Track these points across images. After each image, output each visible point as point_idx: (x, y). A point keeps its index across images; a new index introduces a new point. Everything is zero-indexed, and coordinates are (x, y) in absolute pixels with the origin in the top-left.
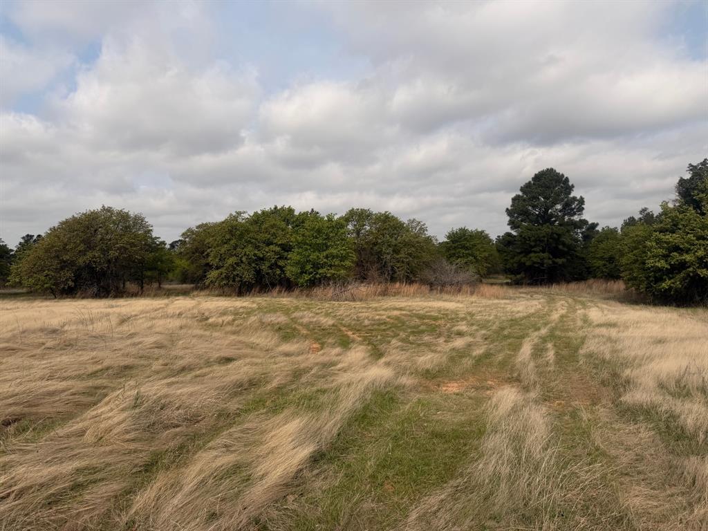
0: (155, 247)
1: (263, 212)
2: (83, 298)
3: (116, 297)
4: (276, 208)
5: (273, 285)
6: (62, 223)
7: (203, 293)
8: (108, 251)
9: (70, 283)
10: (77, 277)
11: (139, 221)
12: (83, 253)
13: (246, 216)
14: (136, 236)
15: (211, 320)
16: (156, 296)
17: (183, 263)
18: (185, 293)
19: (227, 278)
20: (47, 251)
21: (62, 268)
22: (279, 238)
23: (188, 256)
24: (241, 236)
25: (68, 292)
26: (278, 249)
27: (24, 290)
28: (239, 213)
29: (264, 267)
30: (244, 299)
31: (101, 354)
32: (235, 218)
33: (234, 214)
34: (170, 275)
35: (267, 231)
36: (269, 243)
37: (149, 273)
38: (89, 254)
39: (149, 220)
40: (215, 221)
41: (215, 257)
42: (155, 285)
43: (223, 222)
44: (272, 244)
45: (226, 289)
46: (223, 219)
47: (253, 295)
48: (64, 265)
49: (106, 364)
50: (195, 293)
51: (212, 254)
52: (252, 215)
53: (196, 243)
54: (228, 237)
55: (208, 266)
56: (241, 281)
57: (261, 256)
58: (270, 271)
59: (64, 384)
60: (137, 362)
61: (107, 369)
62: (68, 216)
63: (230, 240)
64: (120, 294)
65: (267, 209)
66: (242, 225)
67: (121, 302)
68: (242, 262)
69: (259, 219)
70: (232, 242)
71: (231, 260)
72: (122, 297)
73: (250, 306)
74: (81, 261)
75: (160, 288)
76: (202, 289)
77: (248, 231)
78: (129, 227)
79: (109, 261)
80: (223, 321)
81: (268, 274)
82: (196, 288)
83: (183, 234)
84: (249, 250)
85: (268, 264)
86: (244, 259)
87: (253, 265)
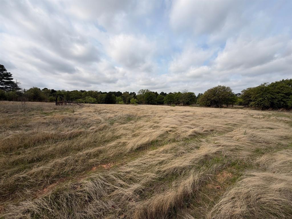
0: (233, 95)
1: (276, 82)
2: (212, 107)
3: (220, 108)
4: (283, 80)
5: (280, 108)
6: (208, 90)
7: (247, 108)
8: (219, 96)
9: (210, 104)
10: (211, 103)
11: (228, 88)
12: (213, 97)
13: (268, 84)
14: (227, 92)
15: (254, 116)
16: (232, 108)
17: (241, 100)
18: (241, 108)
19: (258, 104)
20: (205, 97)
21: (208, 101)
22: (284, 91)
23: (243, 98)
24: (266, 91)
25: (209, 106)
26: (283, 95)
27: (199, 105)
28: (265, 83)
29: (275, 101)
30: (265, 111)
31: (227, 120)
32: (264, 85)
33: (263, 84)
34: (235, 103)
35: (278, 88)
36: (278, 93)
37: (229, 102)
38: (215, 97)
39: (231, 88)
40: (254, 87)
41: (254, 98)
42: (231, 106)
43: (258, 87)
44: (280, 93)
45: (257, 108)
46: (258, 86)
47: (269, 110)
48: (208, 100)
49: (229, 122)
50: (245, 108)
51: (252, 97)
52: (270, 84)
53: (246, 94)
54: (260, 91)
55: (251, 101)
56: (264, 105)
57: (274, 97)
58: (278, 102)
59: (220, 125)
60: (237, 123)
61: (230, 124)
62: (210, 88)
63: (260, 92)
64: (222, 107)
65: (278, 81)
66: (266, 87)
67: (222, 109)
68: (265, 99)
69: (273, 85)
70: (261, 93)
71: (260, 99)
72: (222, 108)
73: (269, 114)
74: (212, 99)
75: (232, 106)
76: (248, 107)
77: (268, 89)
78: (225, 90)
79: (219, 99)
80: (260, 117)
81: (277, 103)
82: (245, 107)
83: (242, 91)
84: (269, 96)
85: (277, 100)
86: (266, 98)
87: (270, 100)
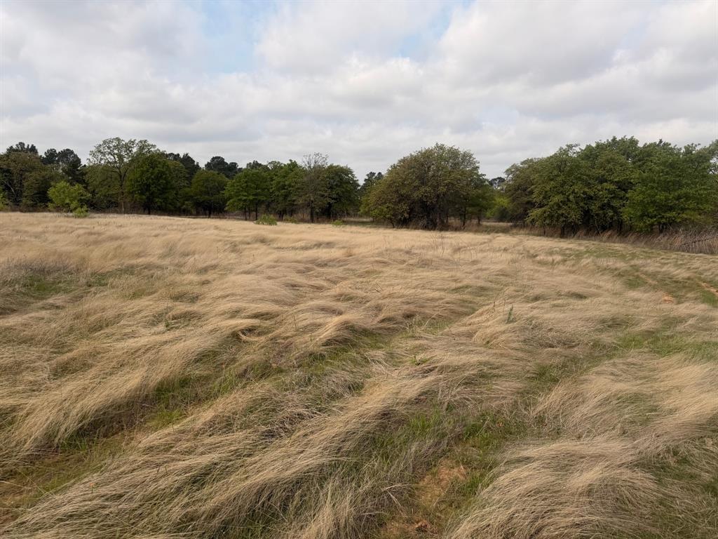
0: (480, 183)
1: (598, 145)
2: (415, 229)
3: (441, 230)
4: (614, 139)
5: (604, 229)
6: (400, 161)
7: (522, 232)
8: (437, 186)
9: (406, 215)
10: (411, 211)
11: (467, 157)
12: (417, 188)
13: (577, 149)
14: (463, 173)
15: (538, 258)
16: (476, 232)
17: (504, 202)
18: (505, 231)
19: (551, 217)
20: (390, 186)
21: (399, 202)
22: (615, 175)
23: (510, 193)
24: (570, 173)
25: (403, 222)
26: (613, 187)
27: (368, 220)
28: (570, 147)
29: (594, 207)
30: (569, 241)
31: (459, 275)
32: (566, 152)
33: (565, 147)
34: (488, 214)
35: (602, 166)
36: (602, 180)
37: (470, 209)
38: (423, 189)
39: (477, 157)
40: (541, 157)
41: (540, 193)
42: (475, 221)
43: (551, 157)
44: (606, 181)
45: (547, 229)
46: (551, 153)
47: (578, 238)
48: (402, 198)
49: (465, 283)
50: (514, 231)
51: (536, 191)
52: (583, 149)
53: (519, 180)
54: (555, 172)
55: (531, 204)
56: (565, 221)
57: (592, 194)
58: (601, 212)
59: (437, 294)
60: (489, 285)
61: (467, 287)
62: (407, 154)
63: (557, 176)
64: (445, 227)
65: (604, 141)
66: (572, 160)
67: (448, 234)
68: (569, 200)
69: (591, 154)
70: (559, 179)
71: (557, 199)
72: (447, 230)
73: (577, 248)
74: (416, 195)
75: (479, 224)
76: (524, 226)
77: (578, 167)
78: (458, 164)
79: (438, 196)
80: (553, 260)
81: (597, 215)
82: (515, 226)
83: (507, 171)
84: (578, 188)
85: (598, 204)
86: (571, 197)
87: (582, 204)
